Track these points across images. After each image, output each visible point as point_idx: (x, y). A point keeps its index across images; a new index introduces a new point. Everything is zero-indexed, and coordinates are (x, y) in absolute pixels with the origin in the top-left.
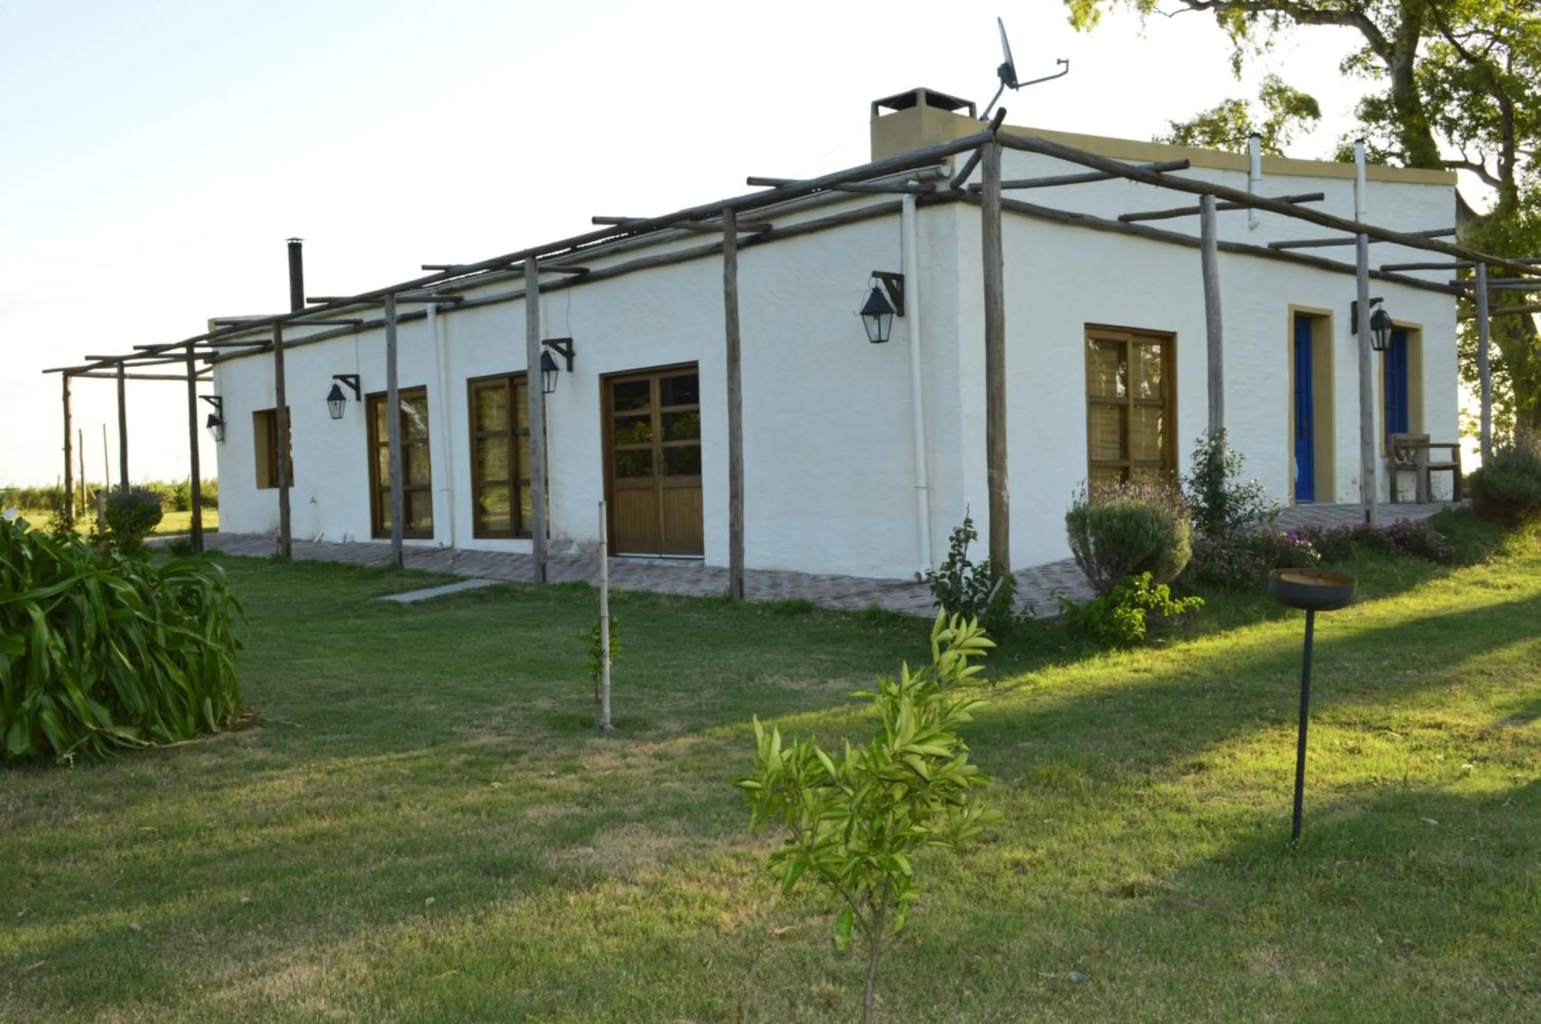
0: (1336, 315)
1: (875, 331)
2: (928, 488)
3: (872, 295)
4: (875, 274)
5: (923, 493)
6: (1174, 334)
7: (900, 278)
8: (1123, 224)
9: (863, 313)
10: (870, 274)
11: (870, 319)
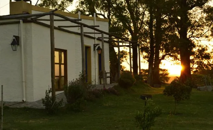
0: (91, 46)
1: (14, 48)
2: (25, 82)
3: (13, 41)
4: (14, 36)
5: (24, 83)
6: (66, 50)
7: (18, 37)
8: (59, 28)
9: (11, 44)
10: (13, 36)
11: (12, 46)
